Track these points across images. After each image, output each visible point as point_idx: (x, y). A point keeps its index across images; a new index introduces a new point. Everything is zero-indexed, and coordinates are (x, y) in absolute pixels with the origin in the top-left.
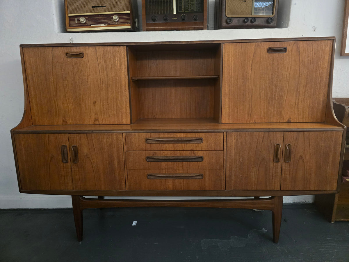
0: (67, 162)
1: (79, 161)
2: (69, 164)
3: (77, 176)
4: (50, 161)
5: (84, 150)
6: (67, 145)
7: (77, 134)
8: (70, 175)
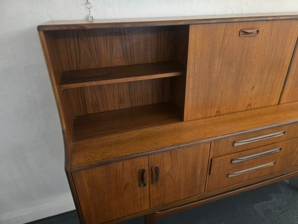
0: (145, 185)
1: (160, 180)
2: (147, 186)
3: (155, 195)
4: (124, 189)
5: (166, 168)
6: (146, 169)
7: (160, 154)
8: (148, 196)
